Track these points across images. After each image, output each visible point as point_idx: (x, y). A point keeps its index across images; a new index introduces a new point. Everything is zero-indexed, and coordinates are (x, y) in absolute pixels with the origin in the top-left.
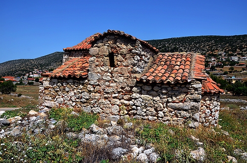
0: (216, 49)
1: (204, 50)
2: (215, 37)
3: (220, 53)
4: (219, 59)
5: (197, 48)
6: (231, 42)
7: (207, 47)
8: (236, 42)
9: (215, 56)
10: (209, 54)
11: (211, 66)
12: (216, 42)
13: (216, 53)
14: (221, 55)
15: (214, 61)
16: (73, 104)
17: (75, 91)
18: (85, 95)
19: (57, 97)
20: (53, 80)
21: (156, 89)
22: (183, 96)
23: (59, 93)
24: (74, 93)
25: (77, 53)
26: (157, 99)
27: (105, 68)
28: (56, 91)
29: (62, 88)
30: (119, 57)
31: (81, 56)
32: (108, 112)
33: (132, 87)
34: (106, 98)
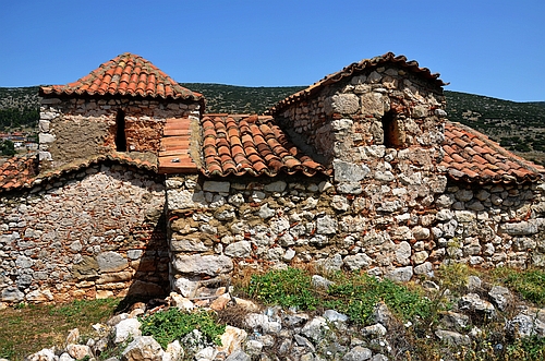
16: (290, 254)
17: (295, 216)
18: (327, 224)
19: (226, 239)
20: (211, 186)
21: (484, 195)
22: (527, 207)
23: (234, 226)
24: (293, 222)
25: (92, 105)
26: (484, 217)
27: (379, 150)
28: (224, 222)
29: (246, 209)
30: (411, 125)
31: (107, 113)
32: (387, 260)
33: (437, 195)
34: (381, 227)
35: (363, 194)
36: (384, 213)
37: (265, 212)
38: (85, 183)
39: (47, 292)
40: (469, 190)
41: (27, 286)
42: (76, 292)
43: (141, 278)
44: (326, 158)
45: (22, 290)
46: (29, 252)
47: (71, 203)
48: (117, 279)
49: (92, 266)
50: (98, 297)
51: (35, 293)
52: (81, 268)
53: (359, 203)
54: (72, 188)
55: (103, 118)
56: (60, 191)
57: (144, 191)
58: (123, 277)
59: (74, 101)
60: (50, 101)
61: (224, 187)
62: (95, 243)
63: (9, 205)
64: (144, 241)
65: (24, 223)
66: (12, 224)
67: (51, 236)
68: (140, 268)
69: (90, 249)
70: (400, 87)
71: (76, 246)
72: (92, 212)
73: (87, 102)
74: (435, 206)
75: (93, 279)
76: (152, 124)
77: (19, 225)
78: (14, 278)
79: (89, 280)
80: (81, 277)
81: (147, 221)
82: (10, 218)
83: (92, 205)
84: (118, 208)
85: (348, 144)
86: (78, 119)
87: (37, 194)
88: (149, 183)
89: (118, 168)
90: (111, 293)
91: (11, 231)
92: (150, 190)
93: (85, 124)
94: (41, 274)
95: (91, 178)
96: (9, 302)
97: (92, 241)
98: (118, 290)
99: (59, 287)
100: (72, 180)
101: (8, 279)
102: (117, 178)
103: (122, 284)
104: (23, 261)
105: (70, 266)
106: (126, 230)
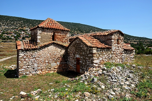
0: (25, 27)
1: (16, 26)
2: (23, 19)
3: (27, 29)
4: (27, 32)
5: (12, 24)
6: (33, 23)
7: (19, 24)
8: (36, 23)
9: (24, 31)
10: (20, 29)
11: (22, 37)
12: (24, 22)
13: (25, 29)
14: (27, 30)
15: (24, 33)
16: (107, 60)
17: (107, 54)
18: (111, 56)
19: (99, 58)
20: (98, 49)
21: (128, 52)
22: (132, 54)
23: (100, 56)
24: (107, 55)
25: (49, 30)
26: (127, 55)
27: (116, 45)
28: (99, 55)
29: (102, 53)
30: (120, 41)
31: (52, 32)
32: (117, 61)
33: (122, 52)
34: (116, 56)
35: (115, 51)
36: (117, 54)
37: (104, 54)
38: (49, 48)
39: (40, 72)
40: (126, 51)
41: (36, 70)
42: (46, 72)
43: (59, 68)
44: (111, 45)
45: (35, 71)
46: (37, 63)
47: (46, 52)
48: (55, 69)
49: (50, 66)
50: (51, 72)
51: (38, 72)
52: (48, 66)
53: (114, 52)
54: (46, 49)
55: (51, 33)
56: (44, 49)
57: (60, 50)
58: (56, 68)
59: (45, 29)
60: (40, 29)
61: (100, 49)
62: (51, 61)
63: (33, 52)
64: (60, 60)
65: (36, 56)
66: (34, 57)
67: (42, 59)
68: (59, 66)
69: (50, 62)
70: (119, 35)
71: (47, 61)
72: (50, 54)
73: (47, 30)
74: (122, 53)
75: (50, 69)
76: (60, 35)
77: (35, 57)
78: (33, 69)
79: (49, 69)
80: (48, 68)
81: (61, 56)
82: (33, 55)
83: (50, 53)
84: (55, 53)
85: (114, 43)
86: (46, 33)
87: (39, 50)
88: (61, 48)
89: (55, 45)
90: (53, 72)
91: (33, 58)
92: (61, 49)
93: (47, 34)
94: (40, 68)
95: (50, 47)
96: (33, 74)
97: (50, 60)
98: (55, 71)
99: (43, 70)
100: (46, 47)
101: (32, 69)
102: (55, 47)
103: (56, 70)
104: (36, 65)
105: (45, 66)
106: (57, 58)
